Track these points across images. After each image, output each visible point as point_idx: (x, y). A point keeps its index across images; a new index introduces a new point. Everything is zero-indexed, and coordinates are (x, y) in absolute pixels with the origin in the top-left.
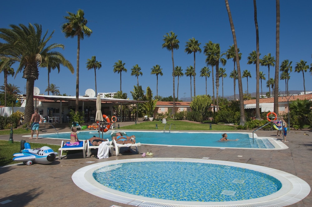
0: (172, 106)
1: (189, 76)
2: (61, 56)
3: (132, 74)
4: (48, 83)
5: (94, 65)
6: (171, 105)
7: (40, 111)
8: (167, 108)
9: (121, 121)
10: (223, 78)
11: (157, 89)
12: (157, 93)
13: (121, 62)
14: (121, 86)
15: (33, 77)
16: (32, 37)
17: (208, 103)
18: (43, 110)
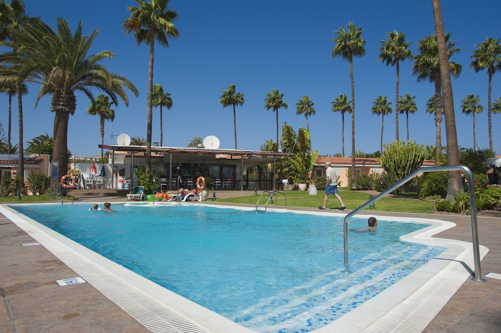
0: (360, 164)
1: (405, 112)
2: (105, 71)
3: (299, 113)
4: (160, 130)
5: (231, 100)
6: (359, 162)
7: (120, 170)
8: (347, 169)
9: (242, 189)
10: (476, 114)
11: (343, 138)
12: (343, 144)
13: (277, 93)
14: (278, 133)
15: (62, 108)
16: (51, 40)
17: (415, 156)
18: (124, 168)
